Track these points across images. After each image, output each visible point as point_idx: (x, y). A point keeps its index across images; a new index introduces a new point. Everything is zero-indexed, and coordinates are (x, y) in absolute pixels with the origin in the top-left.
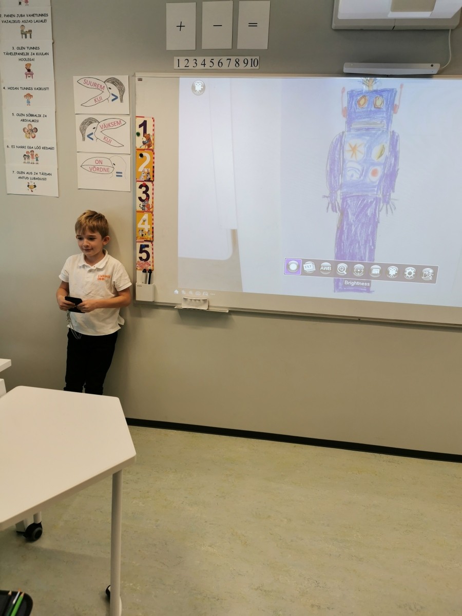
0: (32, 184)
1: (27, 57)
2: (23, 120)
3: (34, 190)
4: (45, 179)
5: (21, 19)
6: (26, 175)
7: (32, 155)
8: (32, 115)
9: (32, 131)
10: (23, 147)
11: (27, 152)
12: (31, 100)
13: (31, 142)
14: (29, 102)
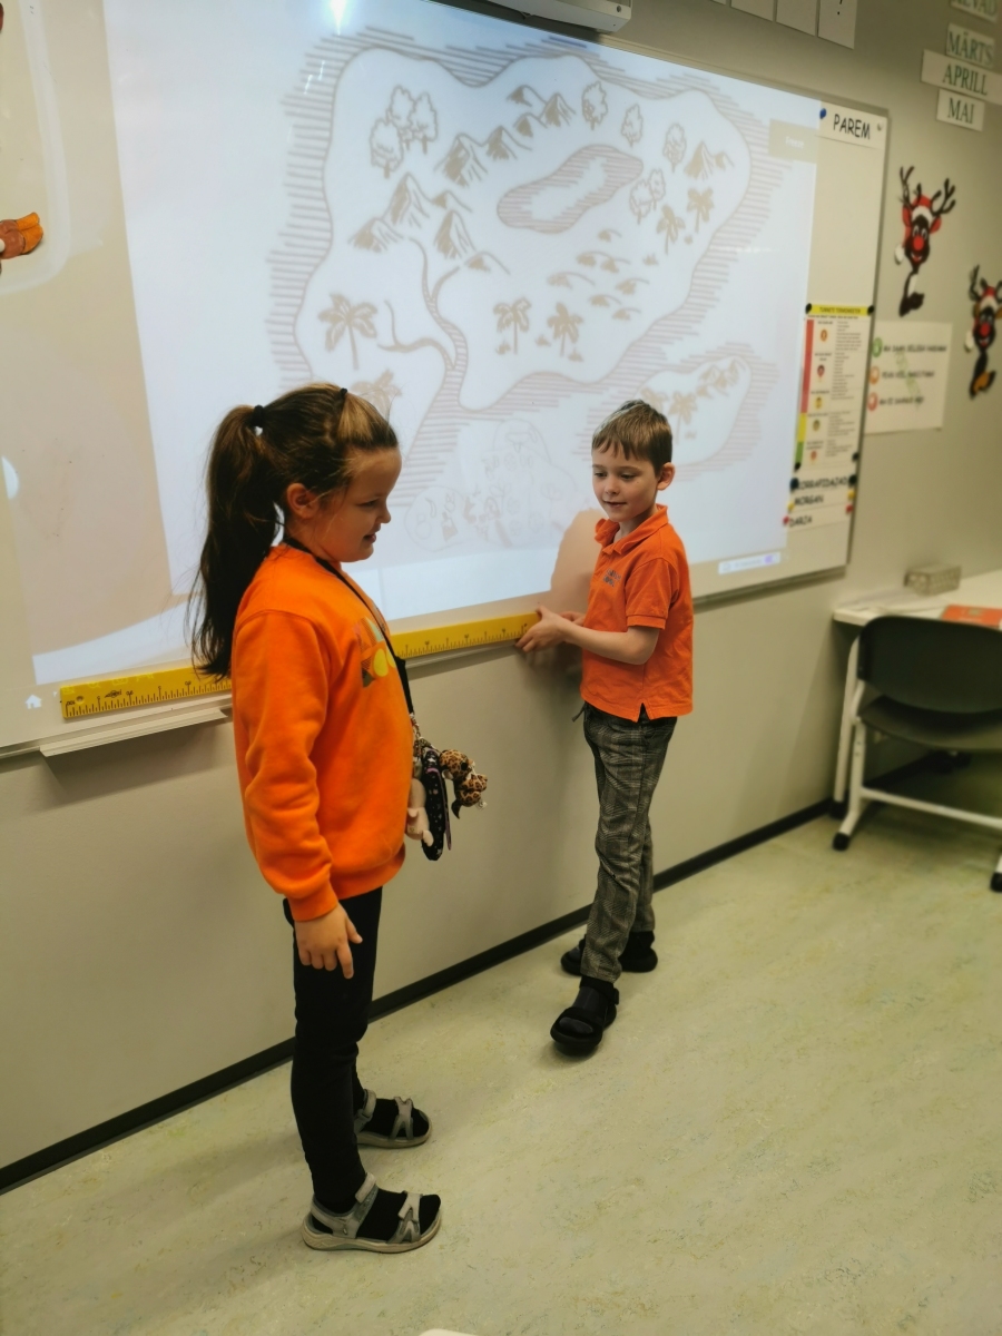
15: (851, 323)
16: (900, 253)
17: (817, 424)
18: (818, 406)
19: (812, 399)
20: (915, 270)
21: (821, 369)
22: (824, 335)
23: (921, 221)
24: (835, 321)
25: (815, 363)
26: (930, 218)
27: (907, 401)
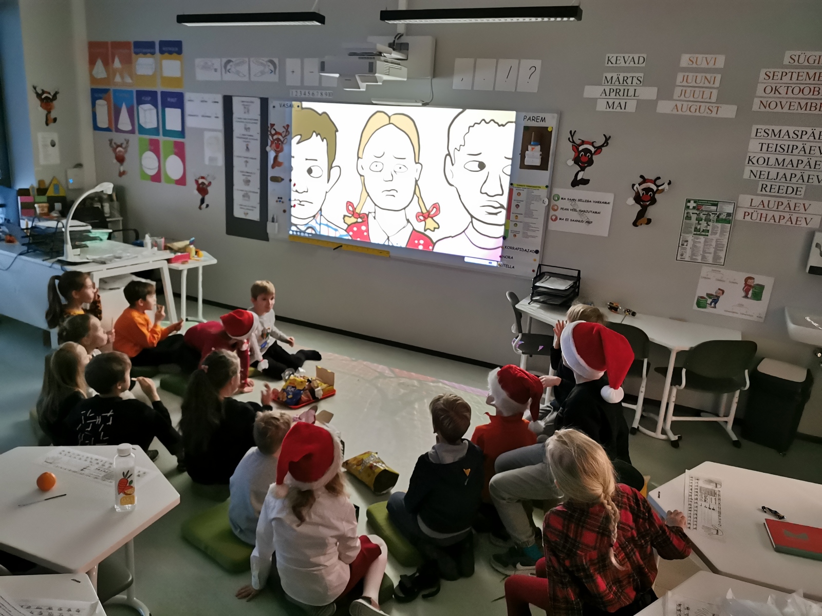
0: (246, 213)
1: (247, 140)
2: (243, 175)
3: (247, 216)
4: (252, 210)
5: (245, 121)
6: (243, 207)
7: (247, 195)
8: (247, 173)
9: (247, 181)
10: (242, 191)
11: (244, 194)
12: (248, 164)
13: (247, 188)
14: (246, 166)
15: (534, 191)
16: (571, 162)
17: (516, 225)
18: (516, 219)
19: (512, 216)
20: (583, 169)
21: (517, 206)
22: (519, 194)
23: (587, 151)
24: (526, 190)
25: (514, 204)
26: (593, 150)
27: (579, 221)
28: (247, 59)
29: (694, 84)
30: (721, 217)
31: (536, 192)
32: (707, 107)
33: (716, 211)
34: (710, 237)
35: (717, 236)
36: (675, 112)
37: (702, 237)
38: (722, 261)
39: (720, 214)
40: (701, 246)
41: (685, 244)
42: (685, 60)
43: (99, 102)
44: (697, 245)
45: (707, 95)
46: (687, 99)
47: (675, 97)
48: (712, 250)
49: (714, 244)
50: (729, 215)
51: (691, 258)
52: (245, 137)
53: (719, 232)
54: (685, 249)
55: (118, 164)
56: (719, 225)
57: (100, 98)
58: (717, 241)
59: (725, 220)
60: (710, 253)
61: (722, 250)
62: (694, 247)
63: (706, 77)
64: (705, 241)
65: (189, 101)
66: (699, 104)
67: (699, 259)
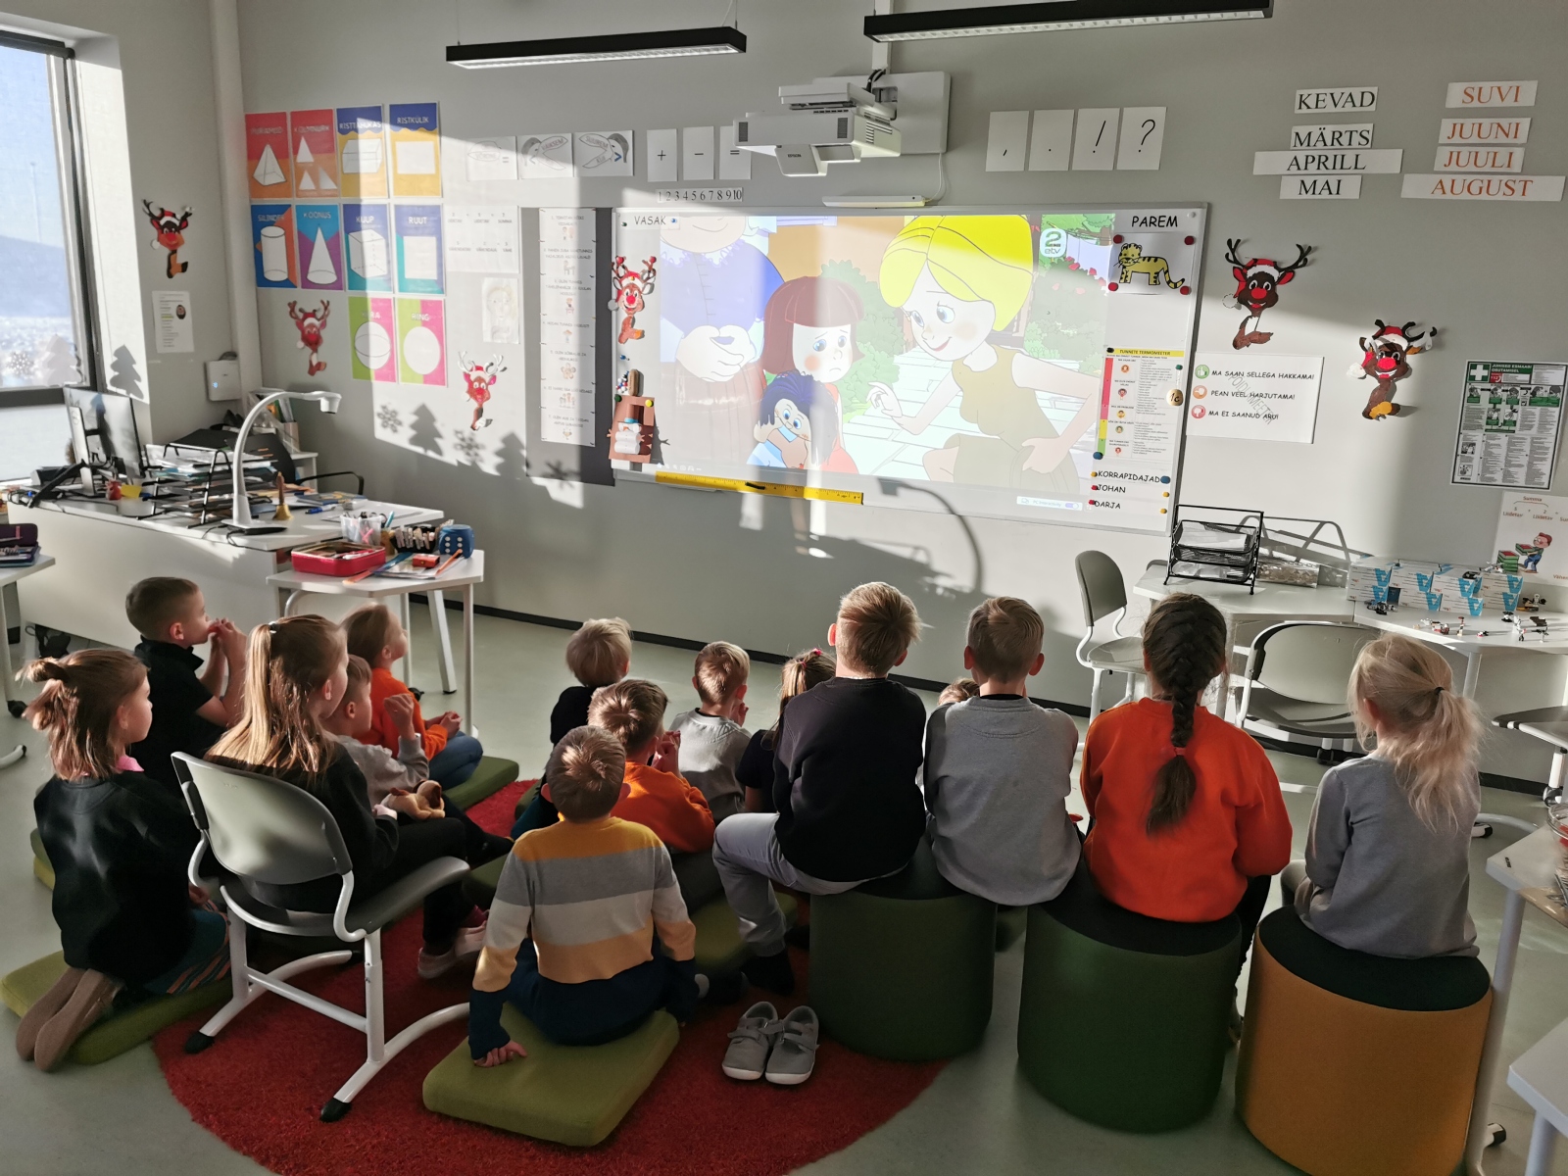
0: (567, 431)
1: (567, 291)
2: (562, 359)
3: (569, 437)
4: (581, 426)
5: (564, 254)
6: (562, 421)
7: (569, 398)
8: (570, 354)
9: (570, 370)
10: (560, 389)
11: (564, 395)
12: (570, 337)
13: (569, 384)
14: (567, 339)
15: (1156, 361)
16: (1231, 301)
17: (1120, 429)
18: (1121, 416)
19: (1113, 413)
20: (1256, 313)
21: (1122, 392)
22: (1125, 369)
23: (1263, 277)
24: (1139, 360)
25: (1115, 388)
26: (1276, 274)
27: (1250, 416)
28: (569, 136)
29: (1475, 139)
30: (1539, 394)
31: (1160, 363)
32: (1503, 183)
33: (1530, 384)
34: (1519, 433)
35: (1534, 431)
36: (1438, 195)
37: (1502, 435)
38: (1545, 480)
39: (1537, 389)
40: (1501, 453)
41: (1470, 450)
42: (1456, 95)
43: (267, 231)
44: (1493, 450)
45: (1502, 159)
46: (1463, 170)
47: (1438, 166)
48: (1524, 461)
49: (1527, 448)
50: (1555, 389)
51: (1483, 478)
52: (563, 285)
53: (1536, 424)
54: (1470, 460)
55: (308, 350)
56: (1537, 410)
57: (271, 224)
58: (1532, 442)
59: (1548, 399)
60: (1520, 466)
61: (1544, 459)
62: (1488, 454)
63: (1499, 125)
64: (1510, 443)
65: (452, 221)
66: (1486, 178)
67: (1499, 478)
